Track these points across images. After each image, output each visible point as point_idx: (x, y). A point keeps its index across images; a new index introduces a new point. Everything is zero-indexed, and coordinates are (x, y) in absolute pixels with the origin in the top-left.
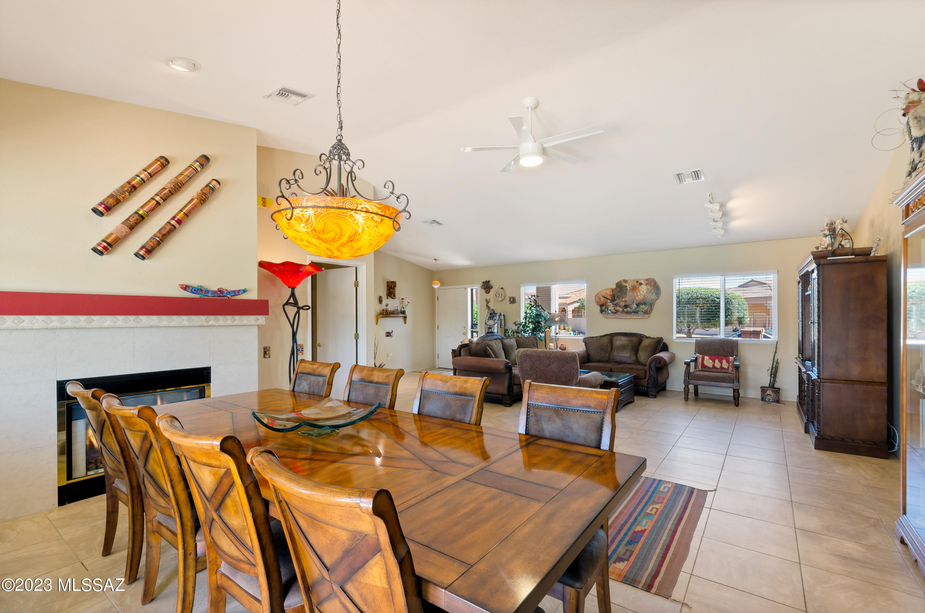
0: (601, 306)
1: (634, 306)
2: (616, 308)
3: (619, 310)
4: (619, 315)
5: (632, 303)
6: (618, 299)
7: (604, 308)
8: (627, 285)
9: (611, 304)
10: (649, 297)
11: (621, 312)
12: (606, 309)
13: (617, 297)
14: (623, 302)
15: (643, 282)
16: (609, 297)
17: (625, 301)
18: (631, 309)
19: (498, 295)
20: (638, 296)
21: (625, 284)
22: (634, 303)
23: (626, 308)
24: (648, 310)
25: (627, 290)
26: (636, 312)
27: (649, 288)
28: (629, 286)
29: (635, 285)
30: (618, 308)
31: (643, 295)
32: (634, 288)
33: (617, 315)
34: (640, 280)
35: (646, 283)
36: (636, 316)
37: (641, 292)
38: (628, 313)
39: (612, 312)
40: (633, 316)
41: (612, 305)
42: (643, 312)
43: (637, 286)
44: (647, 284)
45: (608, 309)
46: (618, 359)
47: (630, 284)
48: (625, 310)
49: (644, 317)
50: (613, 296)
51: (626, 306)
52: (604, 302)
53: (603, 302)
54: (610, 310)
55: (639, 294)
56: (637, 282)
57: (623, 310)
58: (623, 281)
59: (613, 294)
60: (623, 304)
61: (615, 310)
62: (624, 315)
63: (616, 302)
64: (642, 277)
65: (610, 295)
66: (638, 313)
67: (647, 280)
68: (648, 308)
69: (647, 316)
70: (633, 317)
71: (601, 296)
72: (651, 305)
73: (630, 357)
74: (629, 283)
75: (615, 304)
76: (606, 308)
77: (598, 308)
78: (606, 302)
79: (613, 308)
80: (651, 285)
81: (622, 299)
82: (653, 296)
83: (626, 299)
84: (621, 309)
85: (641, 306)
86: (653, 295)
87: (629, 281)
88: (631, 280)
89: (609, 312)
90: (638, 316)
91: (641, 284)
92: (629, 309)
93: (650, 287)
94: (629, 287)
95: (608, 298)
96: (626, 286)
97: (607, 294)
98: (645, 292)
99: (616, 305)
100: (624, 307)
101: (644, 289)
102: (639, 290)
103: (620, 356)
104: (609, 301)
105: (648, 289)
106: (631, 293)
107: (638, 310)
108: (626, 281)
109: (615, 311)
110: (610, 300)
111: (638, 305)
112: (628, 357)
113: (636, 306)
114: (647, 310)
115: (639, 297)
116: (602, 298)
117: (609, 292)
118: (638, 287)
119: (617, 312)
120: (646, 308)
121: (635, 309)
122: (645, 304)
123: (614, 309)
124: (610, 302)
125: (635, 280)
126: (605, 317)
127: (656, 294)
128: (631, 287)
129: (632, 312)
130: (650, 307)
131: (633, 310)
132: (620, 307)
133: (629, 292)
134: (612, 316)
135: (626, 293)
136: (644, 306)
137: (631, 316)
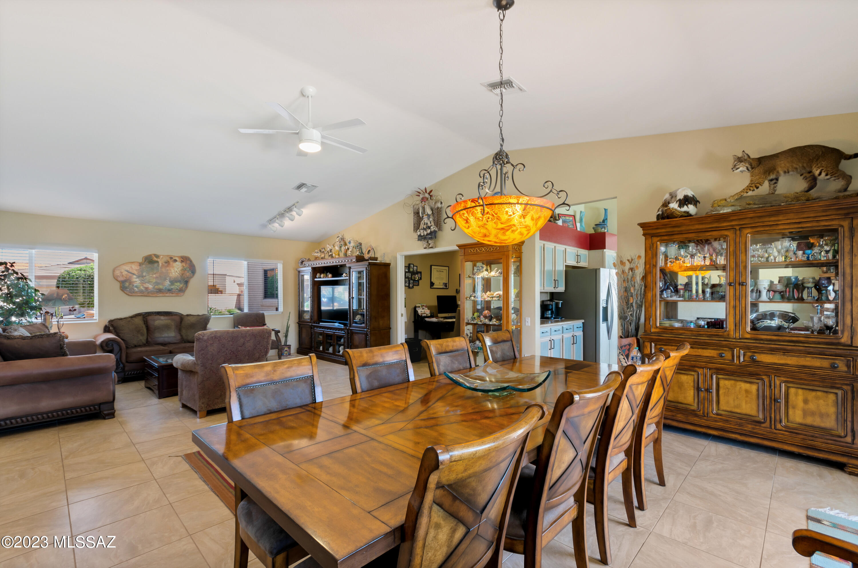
0: (122, 282)
1: (168, 283)
2: (144, 285)
3: (148, 287)
4: (148, 293)
5: (165, 280)
6: (147, 274)
7: (127, 284)
8: (159, 260)
9: (137, 280)
10: (184, 275)
12: (131, 286)
14: (154, 278)
15: (177, 259)
16: (135, 272)
17: (157, 277)
18: (164, 286)
20: (171, 273)
21: (155, 258)
22: (167, 280)
23: (157, 285)
24: (184, 288)
25: (158, 265)
26: (169, 290)
28: (161, 261)
30: (147, 285)
32: (167, 264)
33: (145, 293)
34: (174, 256)
36: (169, 294)
37: (176, 269)
38: (160, 290)
41: (139, 282)
42: (177, 289)
43: (171, 262)
44: (182, 261)
45: (133, 285)
46: (160, 340)
47: (163, 260)
48: (156, 287)
49: (179, 295)
50: (141, 271)
51: (158, 283)
52: (128, 277)
53: (126, 278)
54: (136, 287)
55: (173, 271)
56: (171, 258)
57: (154, 287)
58: (153, 256)
59: (140, 268)
60: (153, 281)
62: (155, 292)
63: (145, 278)
64: (177, 253)
65: (136, 270)
66: (171, 291)
67: (182, 257)
68: (183, 286)
69: (182, 294)
70: (166, 295)
71: (123, 271)
72: (187, 283)
73: (175, 337)
74: (162, 258)
75: (143, 280)
76: (130, 284)
77: (118, 285)
78: (131, 277)
79: (140, 285)
80: (186, 263)
81: (153, 275)
82: (188, 274)
83: (158, 275)
84: (151, 286)
85: (176, 284)
87: (161, 256)
88: (163, 255)
89: (135, 289)
90: (172, 294)
91: (175, 261)
92: (160, 287)
93: (186, 265)
94: (162, 263)
95: (133, 272)
96: (157, 261)
97: (132, 268)
98: (180, 269)
101: (178, 266)
102: (173, 267)
103: (163, 337)
104: (135, 276)
105: (183, 267)
106: (163, 269)
107: (172, 287)
108: (157, 256)
110: (136, 275)
111: (172, 282)
112: (173, 337)
113: (170, 283)
114: (182, 288)
115: (173, 273)
116: (125, 273)
117: (135, 267)
120: (181, 286)
121: (169, 286)
122: (179, 281)
123: (142, 285)
124: (137, 278)
125: (168, 256)
126: (128, 295)
127: (190, 272)
128: (164, 263)
129: (165, 290)
130: (184, 284)
131: (166, 288)
132: (150, 284)
133: (161, 267)
134: (139, 293)
135: (157, 269)
136: (179, 283)
137: (164, 294)
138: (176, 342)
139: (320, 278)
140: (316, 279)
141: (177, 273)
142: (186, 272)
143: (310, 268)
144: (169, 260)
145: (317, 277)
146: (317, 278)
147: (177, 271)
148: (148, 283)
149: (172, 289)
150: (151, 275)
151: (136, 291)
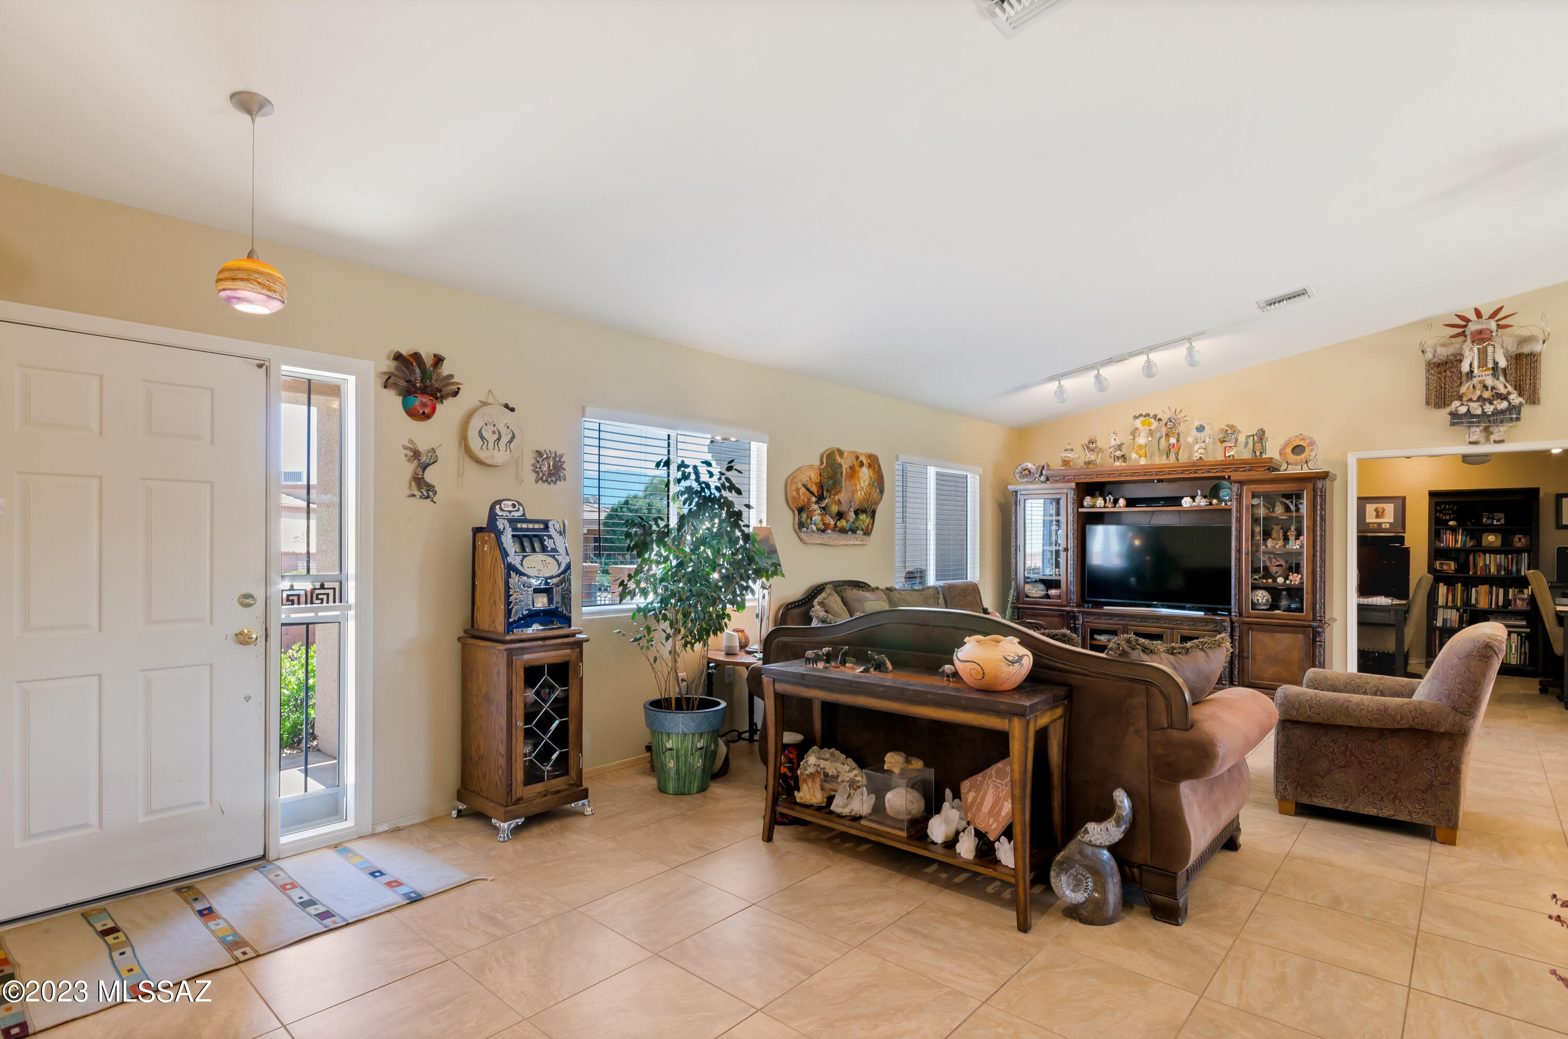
0: (801, 510)
1: (852, 516)
2: (825, 518)
3: (829, 524)
4: (829, 538)
5: (849, 506)
6: (828, 495)
7: (804, 516)
8: (842, 462)
9: (816, 507)
10: (871, 497)
11: (832, 530)
12: (809, 521)
13: (827, 491)
14: (836, 503)
15: (864, 460)
16: (814, 489)
17: (839, 502)
18: (847, 522)
19: (491, 438)
20: (857, 492)
21: (838, 459)
22: (851, 509)
23: (839, 520)
24: (870, 526)
25: (842, 474)
26: (853, 531)
27: (872, 476)
28: (845, 465)
29: (854, 465)
30: (828, 519)
31: (864, 490)
32: (852, 472)
33: (826, 538)
34: (861, 454)
35: (869, 463)
36: (854, 540)
37: (862, 484)
38: (843, 531)
39: (818, 530)
40: (850, 539)
41: (819, 511)
42: (863, 530)
43: (857, 468)
44: (870, 466)
45: (811, 519)
47: (847, 462)
48: (838, 523)
49: (864, 543)
50: (821, 486)
51: (840, 515)
52: (806, 500)
54: (815, 524)
55: (858, 487)
56: (857, 458)
57: (836, 524)
58: (836, 452)
59: (820, 480)
60: (834, 509)
61: (824, 524)
62: (837, 536)
63: (826, 502)
64: (863, 449)
65: (815, 484)
66: (856, 533)
67: (869, 456)
68: (869, 523)
69: (867, 539)
70: (850, 542)
71: (800, 485)
72: (873, 514)
74: (846, 458)
75: (824, 508)
76: (808, 518)
77: (791, 518)
78: (809, 499)
79: (819, 518)
80: (874, 470)
81: (835, 495)
82: (875, 495)
83: (841, 497)
84: (832, 523)
85: (861, 517)
86: (876, 492)
87: (846, 454)
88: (848, 452)
89: (814, 528)
90: (857, 539)
91: (862, 464)
92: (843, 523)
93: (873, 474)
94: (846, 470)
95: (812, 490)
96: (840, 466)
97: (810, 479)
98: (866, 483)
99: (825, 510)
100: (838, 517)
101: (865, 476)
102: (859, 479)
104: (814, 499)
105: (871, 478)
106: (848, 483)
107: (857, 524)
108: (841, 453)
109: (823, 527)
110: (815, 496)
111: (856, 513)
113: (854, 516)
114: (868, 526)
115: (859, 494)
116: (803, 490)
117: (814, 476)
118: (858, 470)
120: (868, 521)
121: (853, 523)
122: (864, 511)
123: (822, 520)
124: (816, 503)
125: (854, 453)
126: (805, 543)
127: (878, 491)
128: (848, 470)
129: (848, 531)
130: (871, 518)
131: (850, 526)
132: (831, 517)
133: (845, 481)
134: (818, 538)
135: (840, 483)
136: (864, 515)
137: (846, 540)
139: (1093, 507)
140: (1081, 510)
141: (863, 494)
142: (874, 489)
143: (1073, 485)
144: (855, 463)
145: (1085, 504)
146: (1082, 506)
147: (863, 488)
148: (829, 515)
149: (857, 528)
150: (833, 497)
151: (814, 532)
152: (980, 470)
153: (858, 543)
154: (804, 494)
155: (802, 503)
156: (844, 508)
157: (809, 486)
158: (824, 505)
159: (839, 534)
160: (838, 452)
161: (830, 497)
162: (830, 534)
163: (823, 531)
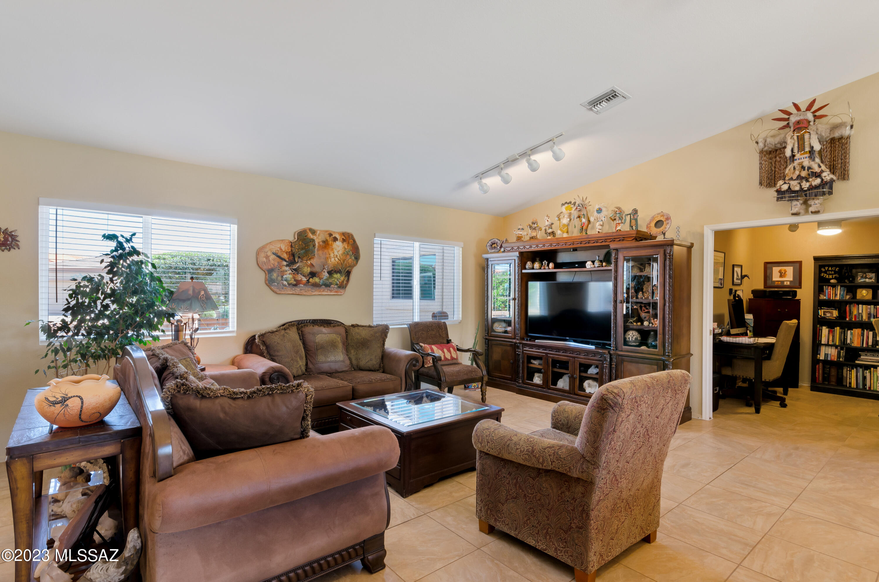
0: (270, 271)
1: (325, 275)
2: (296, 276)
3: (301, 280)
4: (301, 290)
5: (322, 269)
6: (300, 260)
7: (275, 275)
8: (315, 237)
9: (287, 268)
10: (345, 262)
11: (304, 285)
12: (279, 279)
13: (299, 257)
14: (308, 266)
15: (338, 236)
16: (285, 256)
17: (312, 265)
18: (320, 279)
20: (330, 259)
21: (311, 236)
22: (325, 270)
23: (312, 278)
24: (345, 282)
25: (314, 246)
26: (327, 285)
27: (346, 247)
28: (318, 240)
29: (327, 240)
30: (300, 277)
31: (338, 257)
32: (326, 244)
33: (297, 290)
34: (334, 232)
35: (343, 239)
36: (327, 292)
37: (336, 253)
38: (315, 285)
39: (289, 284)
40: (323, 291)
41: (290, 272)
42: (337, 284)
43: (330, 242)
44: (344, 241)
45: (282, 277)
46: (325, 366)
47: (320, 238)
48: (311, 280)
49: (339, 293)
50: (292, 254)
51: (313, 274)
52: (276, 264)
53: (273, 265)
54: (286, 280)
55: (332, 255)
56: (330, 235)
57: (308, 280)
58: (308, 231)
59: (291, 250)
60: (307, 270)
61: (295, 280)
62: (309, 289)
63: (298, 265)
64: (337, 229)
65: (286, 253)
66: (330, 287)
67: (343, 234)
68: (344, 279)
69: (342, 291)
70: (323, 293)
71: (269, 253)
72: (348, 274)
73: (342, 362)
74: (319, 235)
75: (295, 270)
76: (277, 276)
77: (261, 276)
78: (279, 263)
79: (291, 276)
80: (348, 243)
81: (307, 260)
82: (350, 260)
83: (314, 261)
84: (304, 279)
85: (335, 276)
86: (351, 258)
87: (318, 232)
88: (321, 231)
89: (285, 283)
90: (331, 291)
91: (335, 239)
92: (316, 280)
93: (348, 246)
94: (319, 243)
95: (282, 257)
96: (313, 240)
97: (281, 249)
98: (340, 252)
99: (297, 271)
100: (310, 276)
101: (339, 247)
102: (332, 249)
104: (285, 263)
105: (345, 249)
106: (320, 252)
107: (330, 281)
108: (313, 232)
109: (295, 283)
110: (285, 261)
111: (330, 273)
113: (328, 275)
114: (343, 282)
115: (333, 260)
116: (273, 257)
117: (285, 247)
118: (332, 243)
119: (297, 284)
120: (342, 278)
121: (327, 279)
122: (339, 272)
123: (294, 278)
124: (287, 266)
125: (326, 231)
126: (276, 293)
127: (353, 258)
128: (321, 243)
129: (322, 285)
130: (346, 277)
131: (323, 282)
132: (303, 276)
133: (318, 250)
134: (289, 290)
135: (313, 252)
136: (339, 275)
137: (320, 291)
138: (344, 369)
139: (533, 268)
140: (524, 271)
141: (337, 259)
142: (348, 257)
143: (517, 254)
144: (328, 238)
145: (527, 267)
146: (525, 269)
147: (337, 256)
148: (301, 274)
149: (331, 284)
150: (305, 262)
151: (286, 286)
152: (462, 244)
153: (332, 293)
154: (274, 260)
155: (272, 266)
156: (317, 269)
157: (279, 254)
158: (295, 268)
159: (312, 287)
160: (310, 231)
161: (301, 262)
162: (302, 287)
163: (295, 285)
